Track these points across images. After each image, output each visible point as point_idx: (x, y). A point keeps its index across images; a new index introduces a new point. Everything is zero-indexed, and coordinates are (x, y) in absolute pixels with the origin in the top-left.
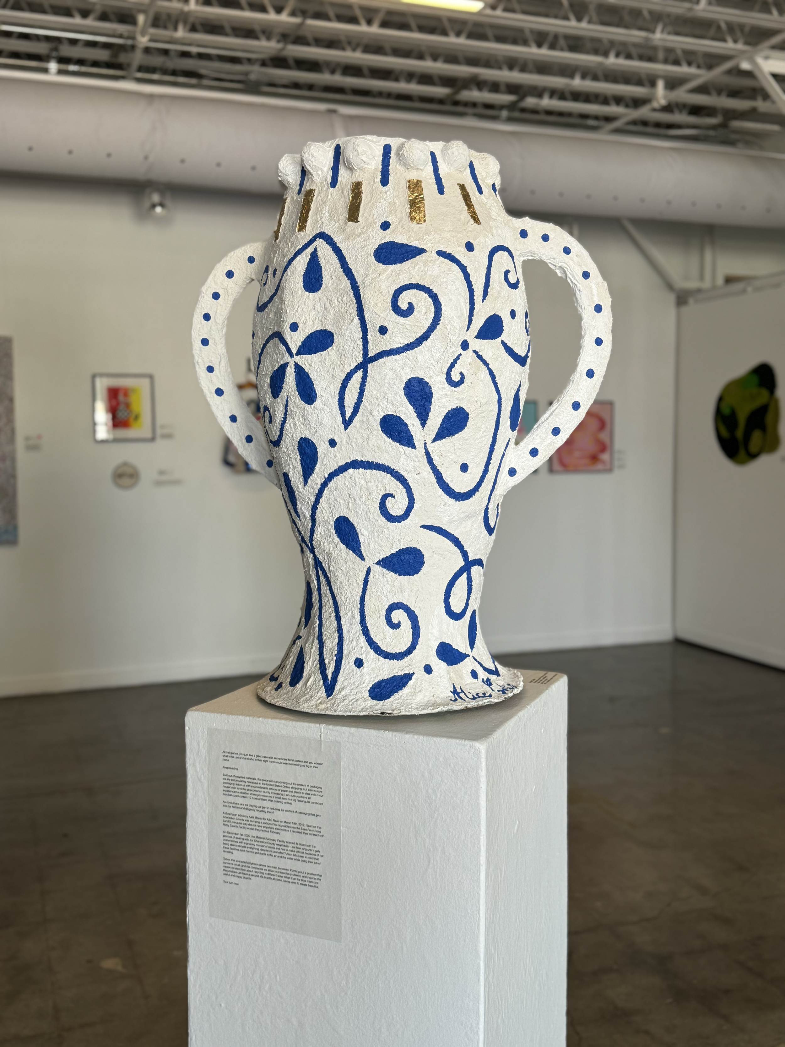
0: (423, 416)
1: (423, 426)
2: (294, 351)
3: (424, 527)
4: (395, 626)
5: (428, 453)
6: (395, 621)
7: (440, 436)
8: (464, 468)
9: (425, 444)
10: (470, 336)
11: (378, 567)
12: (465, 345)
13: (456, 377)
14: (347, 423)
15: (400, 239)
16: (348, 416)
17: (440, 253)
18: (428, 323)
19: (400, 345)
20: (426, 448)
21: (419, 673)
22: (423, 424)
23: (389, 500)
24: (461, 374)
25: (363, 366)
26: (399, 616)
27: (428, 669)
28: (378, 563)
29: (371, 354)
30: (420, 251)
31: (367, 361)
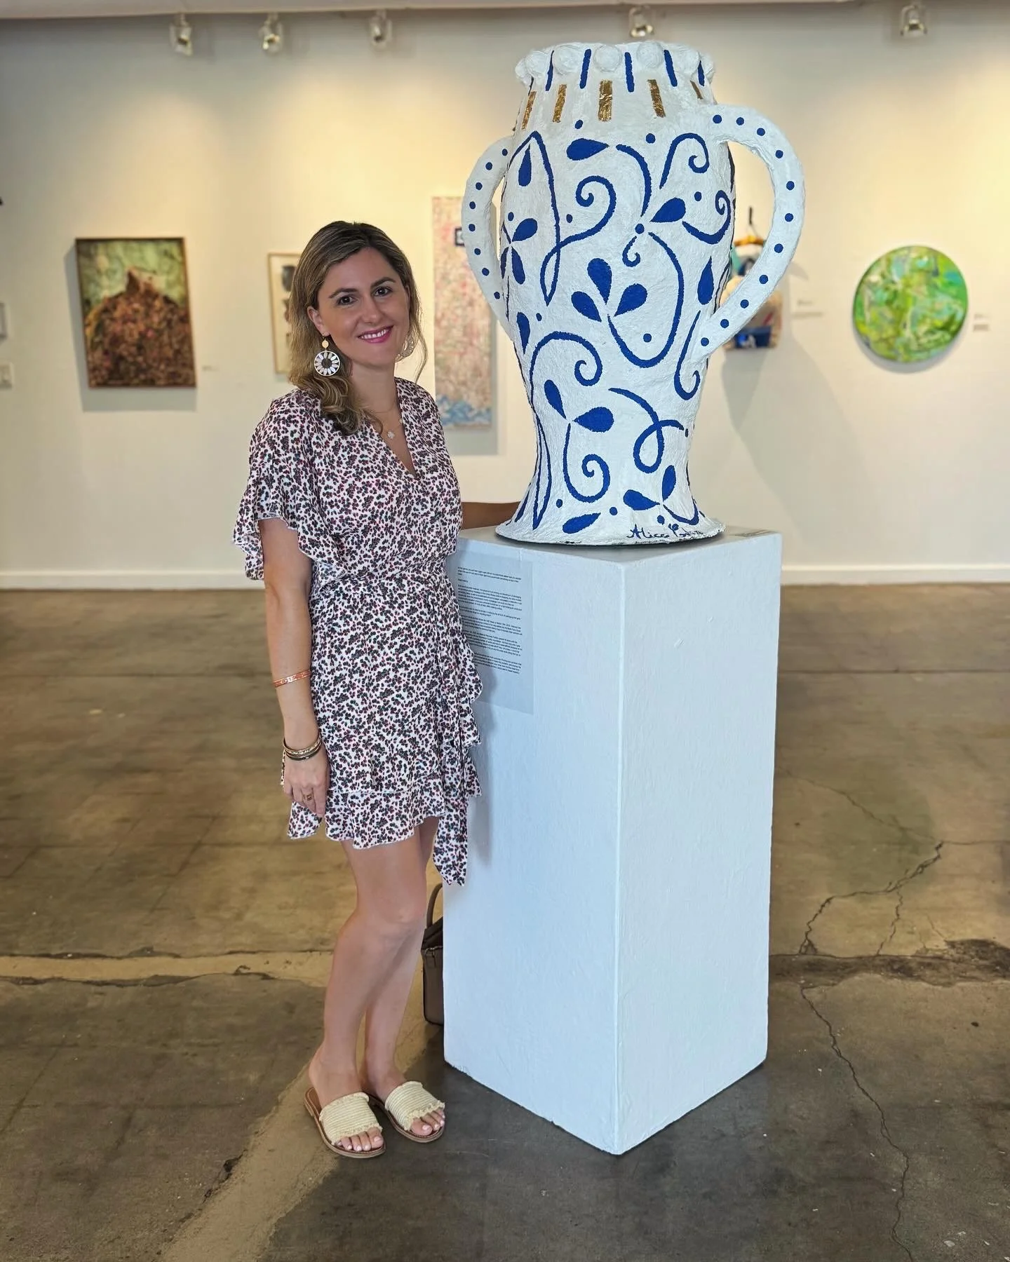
0: (605, 293)
1: (606, 302)
2: (511, 238)
3: (612, 390)
4: (590, 474)
5: (611, 326)
6: (590, 470)
7: (622, 309)
8: (647, 338)
9: (609, 317)
10: (646, 221)
11: (576, 424)
12: (640, 229)
13: (632, 258)
14: (548, 300)
15: (589, 136)
16: (548, 293)
17: (620, 147)
18: (605, 211)
19: (583, 231)
20: (609, 321)
21: (605, 514)
22: (606, 300)
23: (582, 366)
24: (637, 254)
25: (557, 250)
26: (593, 466)
27: (614, 511)
28: (576, 420)
29: (562, 239)
30: (605, 146)
31: (560, 245)
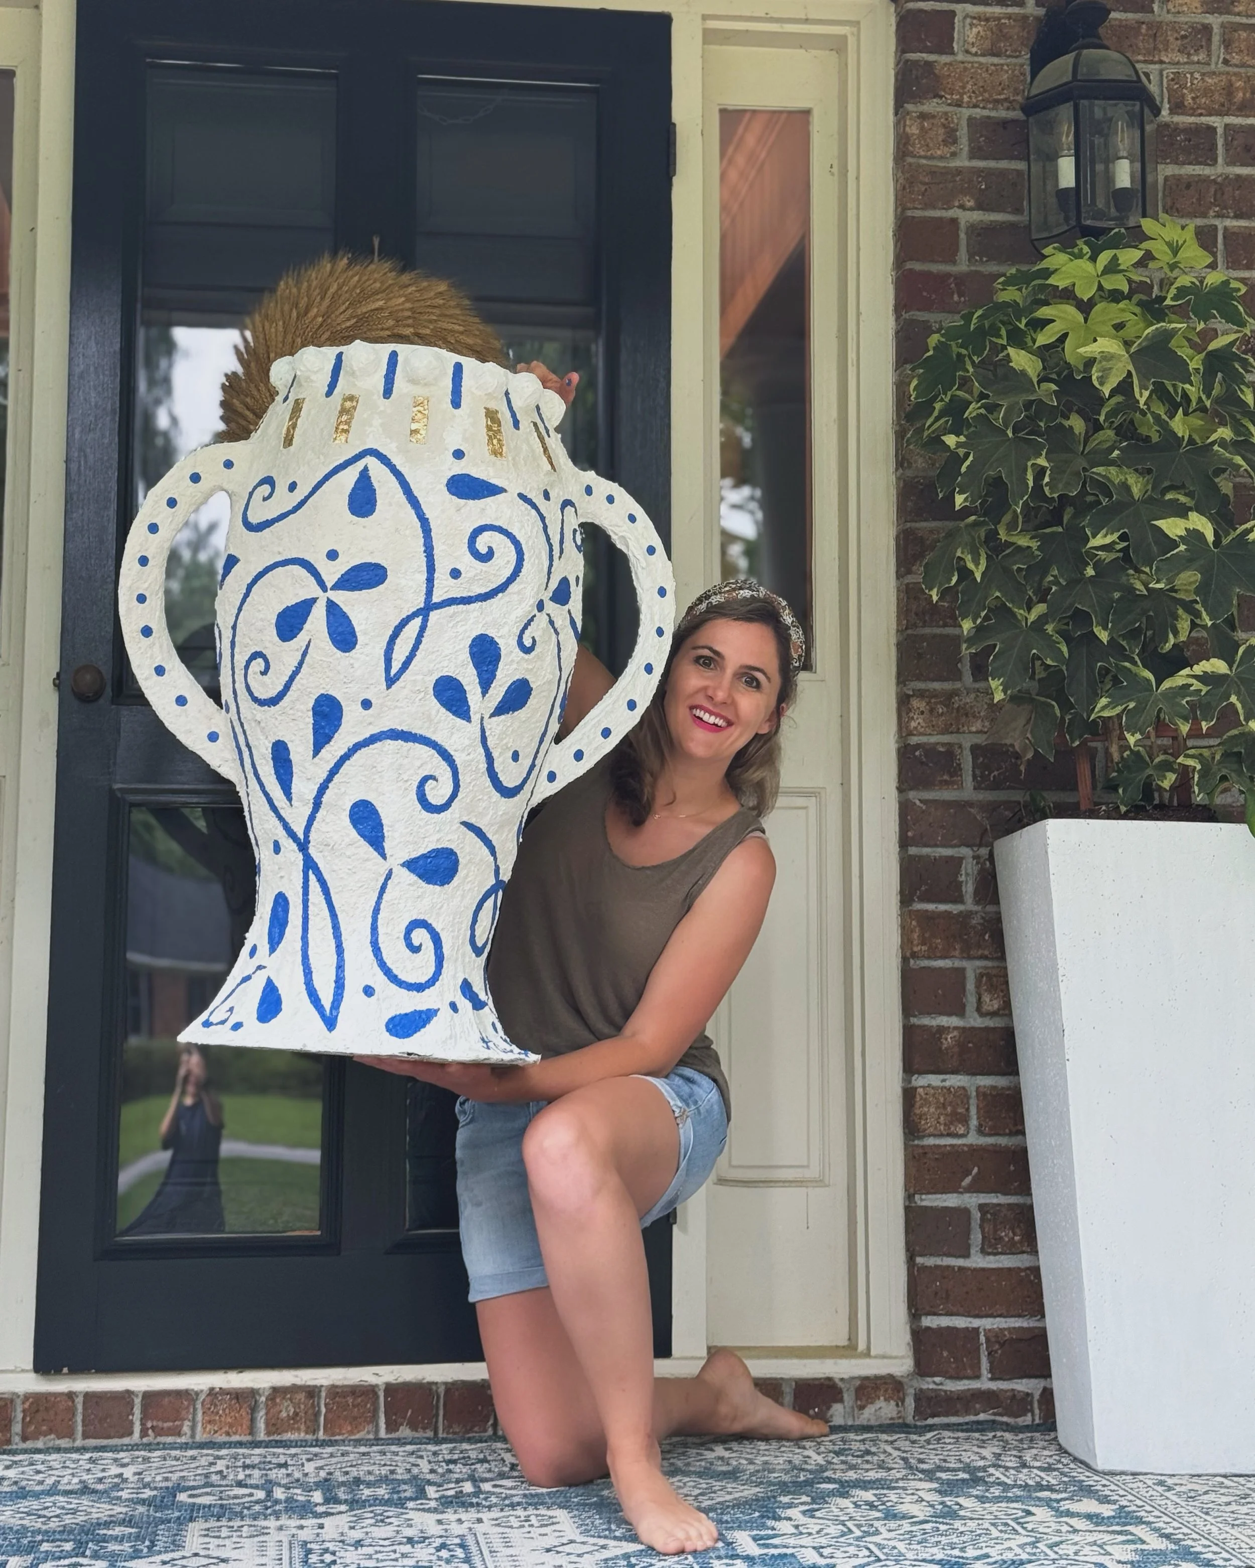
0: (486, 685)
1: (484, 696)
2: (329, 585)
3: (465, 824)
4: (416, 949)
5: (483, 731)
6: (416, 943)
7: (500, 710)
8: (516, 756)
9: (482, 719)
10: (546, 596)
11: (405, 871)
12: (540, 606)
13: (528, 642)
14: (391, 681)
15: (476, 473)
16: (393, 672)
17: (522, 496)
18: (508, 572)
19: (472, 594)
20: (482, 724)
21: (445, 1011)
22: (484, 692)
23: (430, 784)
24: (533, 638)
25: (424, 612)
26: (420, 936)
27: (454, 1007)
28: (403, 865)
29: (436, 599)
30: (502, 490)
31: (428, 608)
